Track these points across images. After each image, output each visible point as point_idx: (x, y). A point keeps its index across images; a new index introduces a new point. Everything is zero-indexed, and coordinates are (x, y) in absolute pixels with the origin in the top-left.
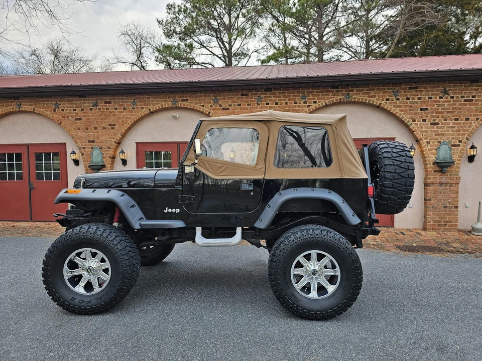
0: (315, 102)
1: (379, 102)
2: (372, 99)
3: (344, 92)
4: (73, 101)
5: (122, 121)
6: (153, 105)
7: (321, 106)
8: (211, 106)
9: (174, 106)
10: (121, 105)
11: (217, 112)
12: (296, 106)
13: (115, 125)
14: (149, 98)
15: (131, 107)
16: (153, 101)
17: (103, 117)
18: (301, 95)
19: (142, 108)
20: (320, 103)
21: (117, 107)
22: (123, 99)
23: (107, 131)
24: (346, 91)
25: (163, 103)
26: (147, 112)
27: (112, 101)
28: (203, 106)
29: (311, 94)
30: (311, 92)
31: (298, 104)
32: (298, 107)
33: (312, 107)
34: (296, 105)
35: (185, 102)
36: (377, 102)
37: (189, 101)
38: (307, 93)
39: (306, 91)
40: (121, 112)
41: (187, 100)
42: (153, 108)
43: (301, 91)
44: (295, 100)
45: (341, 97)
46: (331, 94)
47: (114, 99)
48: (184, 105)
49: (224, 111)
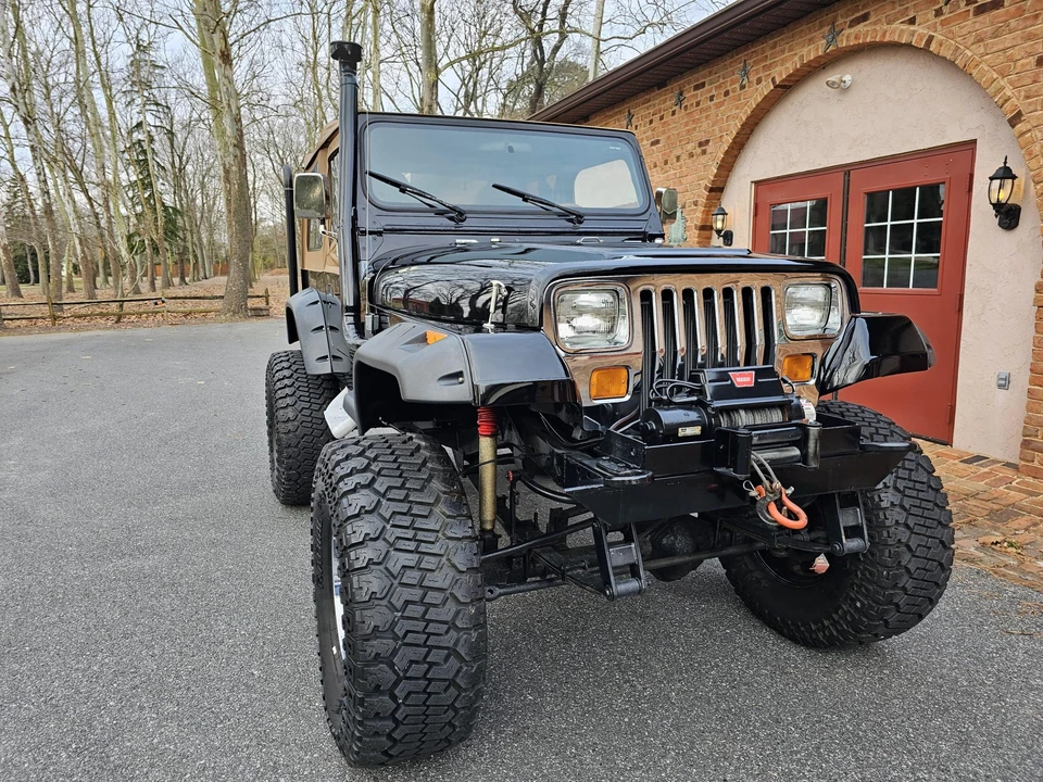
4: (649, 101)
5: (721, 131)
6: (783, 61)
8: (939, 13)
9: (831, 48)
10: (720, 86)
11: (955, 29)
13: (707, 142)
14: (774, 47)
15: (737, 86)
16: (783, 51)
17: (691, 126)
19: (759, 81)
21: (714, 92)
22: (725, 67)
23: (694, 162)
25: (805, 51)
26: (766, 88)
27: (707, 80)
28: (912, 21)
35: (861, 27)
37: (872, 19)
40: (721, 104)
41: (865, 18)
42: (781, 72)
47: (710, 73)
48: (857, 37)
49: (981, 18)
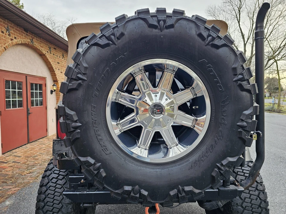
0: (15, 38)
1: (45, 52)
2: (42, 48)
3: (30, 37)
7: (19, 43)
12: (3, 36)
18: (6, 26)
20: (18, 40)
24: (31, 37)
29: (12, 29)
30: (13, 28)
31: (4, 35)
32: (5, 37)
33: (14, 41)
34: (3, 34)
36: (44, 52)
38: (10, 27)
39: (9, 25)
43: (6, 23)
44: (2, 29)
45: (29, 41)
46: (24, 35)
